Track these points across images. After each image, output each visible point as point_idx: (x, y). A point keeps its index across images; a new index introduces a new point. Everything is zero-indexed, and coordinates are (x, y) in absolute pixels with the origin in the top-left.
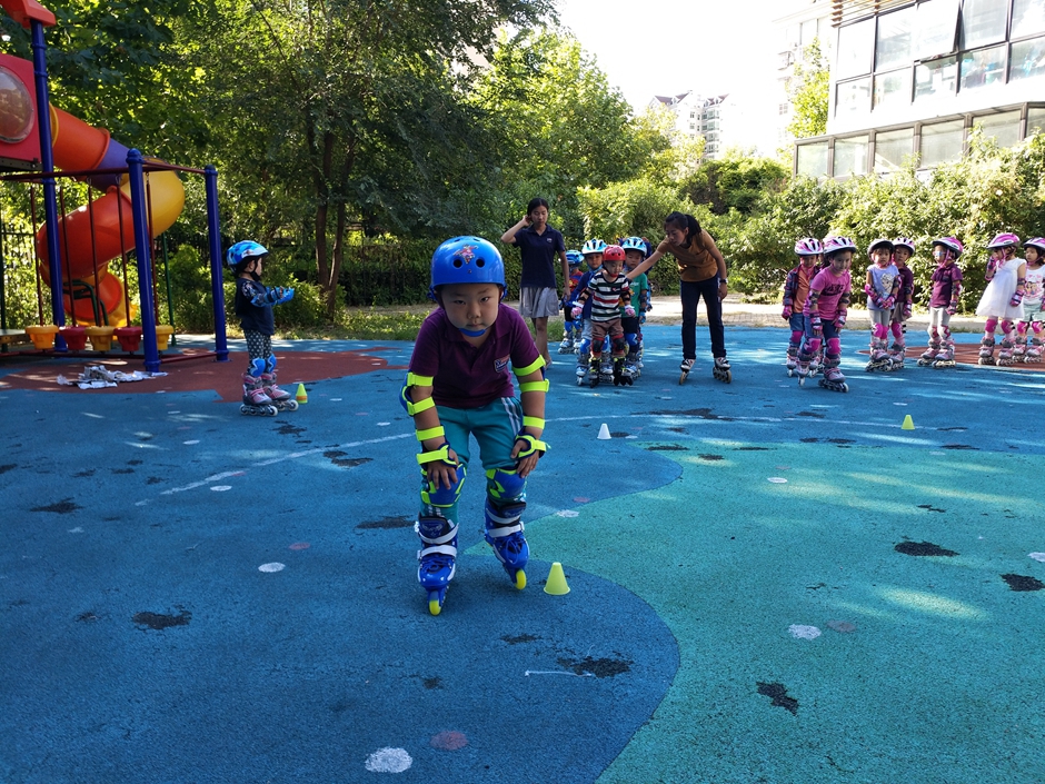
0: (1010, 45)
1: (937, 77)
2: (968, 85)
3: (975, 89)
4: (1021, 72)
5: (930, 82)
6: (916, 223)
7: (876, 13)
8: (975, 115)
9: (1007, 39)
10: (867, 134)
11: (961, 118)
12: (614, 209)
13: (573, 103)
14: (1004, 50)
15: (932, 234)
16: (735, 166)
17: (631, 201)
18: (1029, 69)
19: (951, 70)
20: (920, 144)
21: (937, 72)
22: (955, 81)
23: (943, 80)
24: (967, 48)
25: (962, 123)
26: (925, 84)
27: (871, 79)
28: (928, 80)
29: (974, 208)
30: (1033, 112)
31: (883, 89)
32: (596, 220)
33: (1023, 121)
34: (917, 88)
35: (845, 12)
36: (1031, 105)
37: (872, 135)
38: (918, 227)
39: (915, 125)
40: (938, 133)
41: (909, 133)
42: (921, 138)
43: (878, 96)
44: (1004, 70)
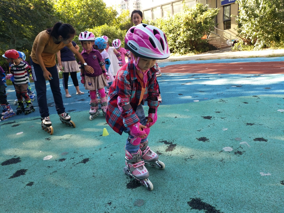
6: (170, 31)
10: (160, 6)
13: (87, 4)
15: (173, 33)
20: (173, 8)
29: (182, 25)
37: (161, 7)
38: (170, 32)
39: (171, 3)
40: (177, 5)
41: (170, 5)
42: (173, 6)
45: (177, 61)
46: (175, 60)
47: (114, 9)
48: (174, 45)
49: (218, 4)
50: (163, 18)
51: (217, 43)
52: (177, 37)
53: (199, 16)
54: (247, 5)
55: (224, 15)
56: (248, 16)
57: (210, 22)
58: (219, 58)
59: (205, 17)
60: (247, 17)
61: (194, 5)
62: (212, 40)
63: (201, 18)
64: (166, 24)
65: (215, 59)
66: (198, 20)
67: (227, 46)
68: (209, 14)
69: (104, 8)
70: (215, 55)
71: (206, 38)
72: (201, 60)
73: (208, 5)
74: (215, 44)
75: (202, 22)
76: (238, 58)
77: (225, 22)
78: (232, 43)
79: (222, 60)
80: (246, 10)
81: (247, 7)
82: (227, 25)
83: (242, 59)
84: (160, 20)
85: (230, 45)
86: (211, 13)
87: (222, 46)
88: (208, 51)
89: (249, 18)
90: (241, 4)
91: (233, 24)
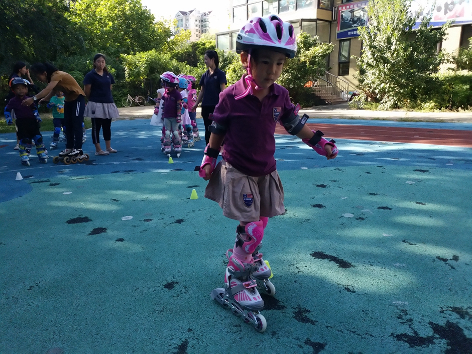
1: (271, 7)
2: (283, 11)
3: (285, 13)
4: (301, 6)
5: (268, 9)
12: (139, 64)
13: (124, 14)
16: (204, 44)
17: (147, 61)
18: (304, 5)
19: (276, 4)
21: (271, 5)
22: (277, 8)
23: (274, 8)
26: (266, 9)
27: (246, 6)
28: (267, 8)
30: (304, 23)
31: (250, 11)
32: (131, 70)
33: (300, 27)
34: (264, 11)
36: (303, 20)
43: (249, 14)
44: (295, 5)
47: (167, 27)
49: (333, 37)
51: (327, 95)
53: (304, 53)
54: (375, 44)
55: (340, 54)
56: (375, 59)
59: (312, 55)
63: (306, 56)
65: (324, 118)
66: (302, 59)
67: (341, 100)
68: (318, 50)
69: (152, 23)
70: (323, 113)
71: (311, 85)
73: (318, 37)
74: (325, 96)
75: (307, 61)
76: (358, 119)
77: (341, 65)
78: (350, 96)
79: (334, 120)
82: (344, 70)
85: (346, 100)
86: (322, 50)
87: (334, 99)
91: (352, 68)
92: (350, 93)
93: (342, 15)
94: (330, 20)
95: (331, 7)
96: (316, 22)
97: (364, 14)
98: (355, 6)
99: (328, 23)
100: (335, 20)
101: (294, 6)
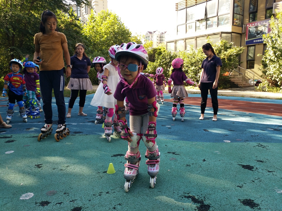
0: (218, 17)
1: (201, 25)
2: (208, 27)
3: (210, 28)
5: (199, 26)
6: (192, 63)
7: (186, 7)
8: (209, 35)
9: (217, 15)
11: (206, 35)
13: (114, 31)
14: (217, 18)
15: (195, 66)
19: (204, 23)
20: (196, 42)
21: (201, 24)
22: (205, 26)
23: (203, 26)
24: (208, 17)
25: (206, 37)
27: (185, 25)
30: (223, 35)
31: (188, 28)
33: (220, 37)
34: (197, 28)
35: (179, 7)
36: (222, 33)
37: (185, 40)
38: (192, 65)
39: (195, 37)
40: (201, 40)
41: (194, 39)
42: (197, 41)
43: (187, 30)
44: (217, 23)
45: (197, 93)
46: (196, 92)
47: (138, 39)
48: (195, 78)
49: (243, 43)
50: (186, 51)
51: (239, 82)
52: (198, 70)
53: (223, 53)
54: (276, 46)
55: (248, 55)
56: (276, 57)
57: (234, 60)
58: (243, 96)
59: (229, 54)
60: (274, 58)
61: (219, 41)
62: (234, 77)
63: (225, 55)
64: (189, 57)
65: (238, 96)
66: (222, 56)
67: (249, 85)
68: (233, 51)
69: (129, 36)
70: (237, 93)
71: (227, 75)
72: (223, 95)
73: (232, 43)
74: (237, 82)
75: (226, 58)
76: (265, 98)
77: (249, 62)
78: (255, 83)
79: (246, 98)
80: (274, 51)
81: (276, 48)
82: (251, 65)
83: (269, 100)
84: (183, 53)
85: (253, 85)
86: (236, 51)
87: (244, 84)
88: (229, 88)
89: (277, 59)
90: (270, 45)
91: (256, 64)
92: (255, 81)
93: (249, 30)
94: (241, 32)
95: (242, 24)
96: (231, 34)
97: (265, 29)
98: (259, 24)
99: (239, 35)
100: (244, 33)
101: (216, 25)
